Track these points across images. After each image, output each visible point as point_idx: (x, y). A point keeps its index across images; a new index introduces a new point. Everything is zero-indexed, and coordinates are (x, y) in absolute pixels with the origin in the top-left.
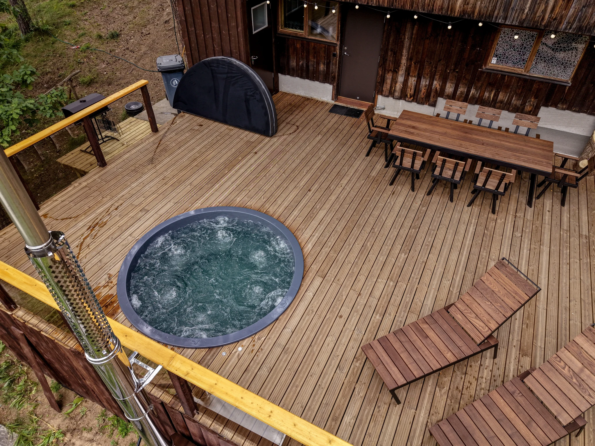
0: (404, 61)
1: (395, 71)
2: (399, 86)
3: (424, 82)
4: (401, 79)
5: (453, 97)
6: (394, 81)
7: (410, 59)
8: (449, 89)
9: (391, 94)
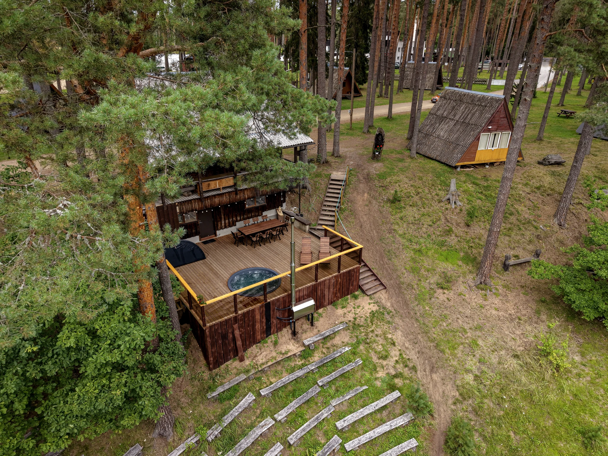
0: (223, 216)
1: (221, 221)
2: (223, 225)
3: (231, 220)
4: (223, 222)
5: (240, 220)
6: (221, 224)
7: (224, 215)
8: (239, 218)
9: (222, 228)
